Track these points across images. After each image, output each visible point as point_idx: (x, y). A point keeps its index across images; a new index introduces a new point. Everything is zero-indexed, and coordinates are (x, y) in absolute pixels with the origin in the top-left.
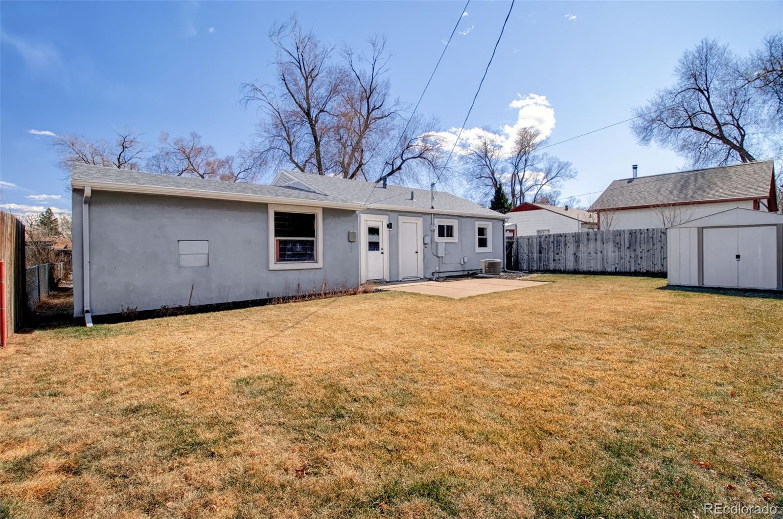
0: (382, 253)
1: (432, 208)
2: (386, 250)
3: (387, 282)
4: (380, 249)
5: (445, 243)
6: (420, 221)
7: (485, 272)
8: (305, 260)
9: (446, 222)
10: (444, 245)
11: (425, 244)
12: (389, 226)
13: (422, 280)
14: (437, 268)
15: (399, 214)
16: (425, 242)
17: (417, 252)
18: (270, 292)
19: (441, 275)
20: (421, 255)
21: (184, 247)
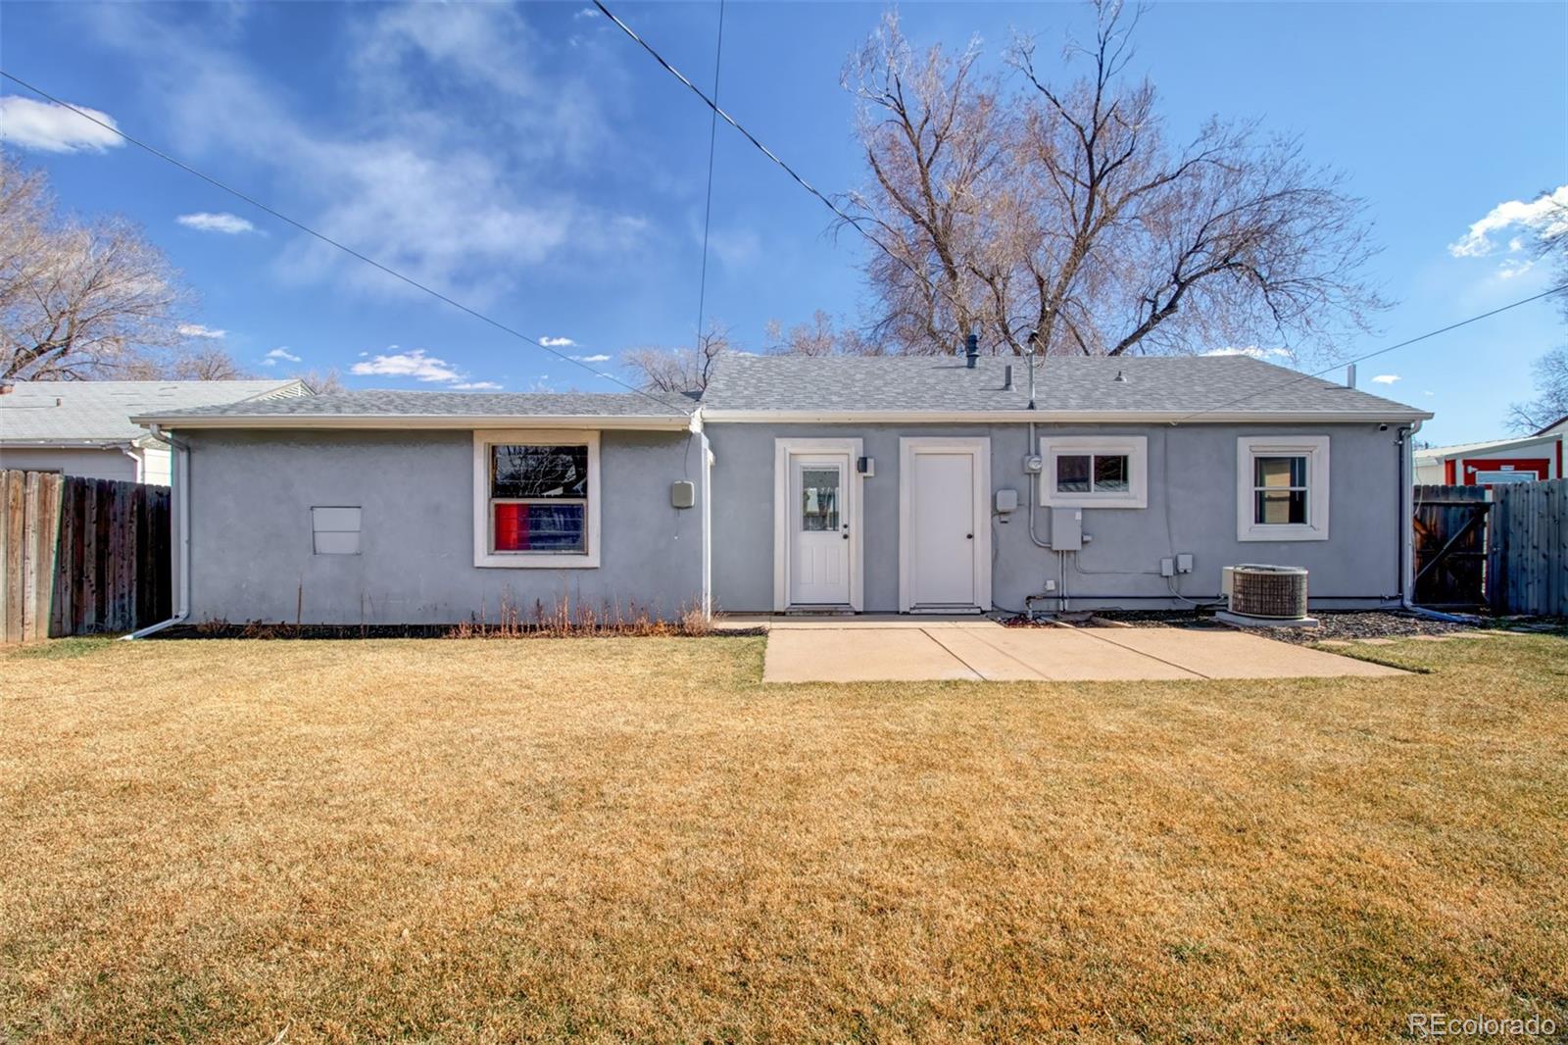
0: (846, 537)
1: (1032, 406)
2: (856, 529)
3: (857, 613)
4: (841, 527)
5: (1083, 509)
6: (980, 447)
7: (1235, 606)
8: (560, 548)
9: (1094, 447)
10: (1079, 516)
11: (996, 512)
12: (863, 465)
13: (983, 614)
14: (1051, 585)
15: (902, 431)
16: (1000, 508)
17: (970, 537)
18: (477, 611)
19: (1066, 605)
20: (983, 545)
21: (323, 519)
